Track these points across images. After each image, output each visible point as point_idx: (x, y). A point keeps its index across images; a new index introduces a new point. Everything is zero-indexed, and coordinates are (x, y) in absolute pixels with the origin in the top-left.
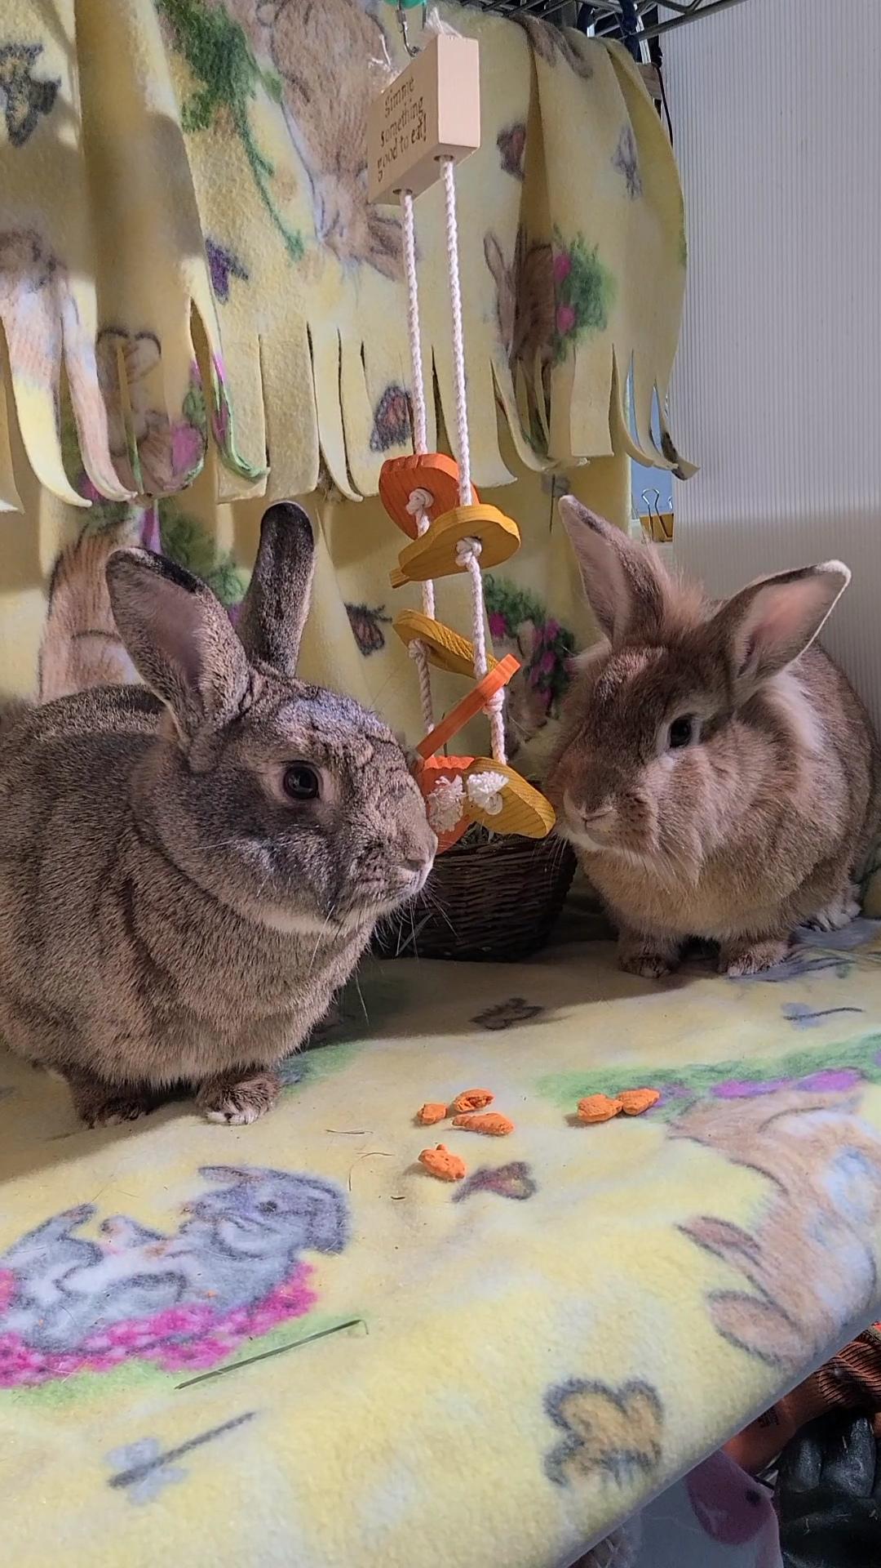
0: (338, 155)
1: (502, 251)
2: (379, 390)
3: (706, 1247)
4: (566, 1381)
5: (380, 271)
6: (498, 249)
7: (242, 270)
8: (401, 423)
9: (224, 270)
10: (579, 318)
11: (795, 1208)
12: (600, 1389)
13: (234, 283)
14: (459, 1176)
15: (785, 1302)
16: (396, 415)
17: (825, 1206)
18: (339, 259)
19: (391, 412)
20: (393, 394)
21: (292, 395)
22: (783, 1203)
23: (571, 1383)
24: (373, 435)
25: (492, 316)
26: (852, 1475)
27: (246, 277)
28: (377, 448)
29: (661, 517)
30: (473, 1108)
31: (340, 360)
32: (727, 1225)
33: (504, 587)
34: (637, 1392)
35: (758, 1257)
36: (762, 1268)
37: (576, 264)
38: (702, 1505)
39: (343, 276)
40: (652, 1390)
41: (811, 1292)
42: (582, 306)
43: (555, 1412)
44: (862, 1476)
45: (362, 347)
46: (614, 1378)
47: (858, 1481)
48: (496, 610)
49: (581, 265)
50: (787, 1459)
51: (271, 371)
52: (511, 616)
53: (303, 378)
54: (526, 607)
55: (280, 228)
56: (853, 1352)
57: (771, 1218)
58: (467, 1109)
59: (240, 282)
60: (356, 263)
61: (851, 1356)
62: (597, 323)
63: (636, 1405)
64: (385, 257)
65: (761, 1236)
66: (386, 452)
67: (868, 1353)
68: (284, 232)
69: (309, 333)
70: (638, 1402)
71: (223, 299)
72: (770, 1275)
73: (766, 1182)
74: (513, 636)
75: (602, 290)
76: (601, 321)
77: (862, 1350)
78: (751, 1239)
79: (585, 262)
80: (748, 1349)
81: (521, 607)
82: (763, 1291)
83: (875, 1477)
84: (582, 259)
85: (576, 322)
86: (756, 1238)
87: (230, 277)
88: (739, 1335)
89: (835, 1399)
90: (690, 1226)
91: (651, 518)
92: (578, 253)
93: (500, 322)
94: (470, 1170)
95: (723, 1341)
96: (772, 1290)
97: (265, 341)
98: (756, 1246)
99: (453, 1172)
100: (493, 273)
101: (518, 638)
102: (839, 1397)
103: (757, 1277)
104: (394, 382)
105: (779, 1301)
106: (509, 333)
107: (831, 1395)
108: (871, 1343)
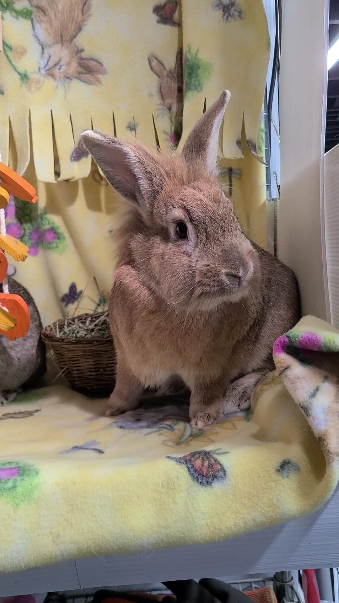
0: (61, 35)
5: (83, 82)
7: (2, 91)
24: (72, 155)
27: (3, 94)
28: (75, 160)
39: (57, 86)
42: (189, 81)
49: (189, 61)
55: (16, 70)
59: (1, 96)
60: (69, 80)
62: (196, 88)
64: (87, 75)
68: (18, 72)
69: (29, 113)
75: (200, 71)
84: (190, 58)
92: (188, 55)
93: (162, 96)
97: (12, 119)
100: (156, 73)
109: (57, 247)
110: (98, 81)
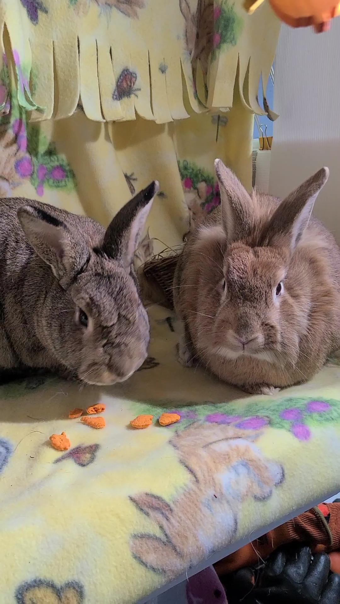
1: (190, 5)
2: (119, 71)
3: (141, 510)
4: (33, 580)
6: (187, 4)
7: (45, 8)
8: (129, 87)
9: (36, 8)
10: (223, 39)
11: (201, 490)
12: (52, 586)
13: (40, 14)
14: (65, 449)
15: (176, 541)
16: (127, 83)
17: (218, 490)
18: (99, 5)
19: (124, 81)
20: (126, 73)
21: (69, 71)
22: (194, 487)
23: (35, 581)
24: (114, 92)
25: (182, 37)
26: (296, 571)
27: (46, 12)
28: (116, 99)
29: (267, 138)
30: (95, 412)
31: (97, 55)
32: (158, 498)
33: (192, 166)
34: (71, 588)
35: (170, 516)
36: (170, 523)
37: (223, 12)
38: (191, 596)
39: (101, 13)
40: (81, 587)
41: (195, 536)
42: (224, 33)
43: (20, 597)
44: (301, 572)
45: (111, 49)
46: (59, 581)
47: (299, 574)
48: (188, 176)
49: (225, 13)
50: (271, 559)
51: (59, 59)
52: (195, 180)
53: (74, 63)
54: (202, 175)
56: (307, 518)
57: (185, 495)
58: (92, 413)
59: (44, 14)
60: (109, 8)
61: (306, 519)
62: (231, 42)
63: (68, 596)
64: (125, 5)
65: (175, 504)
66: (121, 101)
67: (313, 519)
69: (78, 41)
70: (71, 594)
71: (35, 22)
72: (173, 526)
73: (189, 476)
74: (196, 188)
75: (235, 25)
76: (233, 41)
77: (311, 518)
78: (169, 506)
79: (227, 11)
80: (146, 566)
81: (200, 176)
82: (166, 535)
83: (307, 573)
84: (226, 9)
85: (221, 41)
86: (172, 506)
87: (39, 12)
88: (144, 559)
89: (295, 537)
90: (137, 498)
91: (263, 138)
92: (224, 6)
93: (187, 41)
94: (73, 445)
95: (134, 561)
96: (171, 534)
97: (56, 44)
98: (171, 510)
99: (62, 447)
100: (184, 16)
101: (198, 189)
102: (297, 537)
103: (165, 527)
104: (127, 67)
105: (174, 541)
106: (192, 46)
107: (293, 535)
108: (315, 515)
109: (66, 186)
110: (136, 14)
